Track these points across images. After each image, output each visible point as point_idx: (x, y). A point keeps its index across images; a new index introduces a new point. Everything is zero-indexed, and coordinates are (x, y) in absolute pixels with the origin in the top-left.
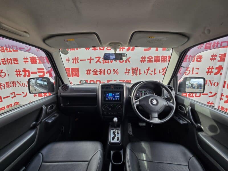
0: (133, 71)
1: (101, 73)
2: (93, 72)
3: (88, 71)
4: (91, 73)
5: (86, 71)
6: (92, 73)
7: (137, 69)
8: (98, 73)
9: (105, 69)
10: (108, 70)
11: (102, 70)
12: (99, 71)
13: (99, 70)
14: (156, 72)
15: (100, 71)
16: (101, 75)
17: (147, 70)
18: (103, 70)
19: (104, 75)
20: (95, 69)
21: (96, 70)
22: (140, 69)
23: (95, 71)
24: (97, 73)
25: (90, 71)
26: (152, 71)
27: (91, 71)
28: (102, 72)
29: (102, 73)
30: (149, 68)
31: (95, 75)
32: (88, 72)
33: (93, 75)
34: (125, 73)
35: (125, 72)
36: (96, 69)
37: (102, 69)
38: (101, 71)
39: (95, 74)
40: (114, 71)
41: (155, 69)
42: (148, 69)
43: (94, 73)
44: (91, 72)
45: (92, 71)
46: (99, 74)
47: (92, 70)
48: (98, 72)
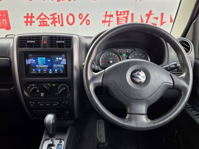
0: (118, 18)
1: (54, 23)
2: (37, 19)
3: (27, 17)
4: (34, 22)
5: (25, 17)
6: (37, 22)
7: (128, 14)
8: (49, 22)
9: (62, 14)
10: (68, 17)
11: (56, 16)
12: (50, 17)
13: (51, 15)
14: (163, 21)
15: (52, 17)
16: (55, 25)
17: (147, 15)
18: (59, 16)
19: (61, 25)
20: (42, 13)
21: (44, 15)
22: (132, 15)
23: (43, 17)
24: (46, 21)
25: (32, 17)
26: (157, 18)
27: (34, 17)
28: (57, 20)
29: (57, 22)
30: (151, 11)
31: (44, 25)
32: (27, 20)
33: (39, 26)
34: (104, 22)
35: (104, 20)
36: (44, 13)
37: (56, 14)
38: (54, 18)
39: (42, 23)
40: (81, 19)
41: (162, 14)
42: (148, 13)
43: (40, 22)
44: (33, 19)
45: (36, 17)
46: (52, 24)
47: (36, 15)
48: (49, 19)
